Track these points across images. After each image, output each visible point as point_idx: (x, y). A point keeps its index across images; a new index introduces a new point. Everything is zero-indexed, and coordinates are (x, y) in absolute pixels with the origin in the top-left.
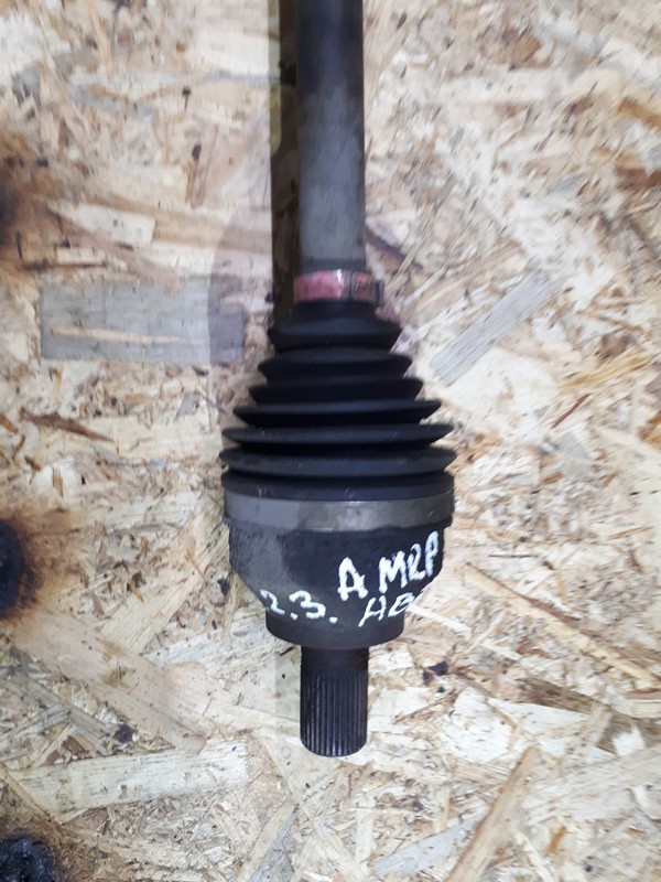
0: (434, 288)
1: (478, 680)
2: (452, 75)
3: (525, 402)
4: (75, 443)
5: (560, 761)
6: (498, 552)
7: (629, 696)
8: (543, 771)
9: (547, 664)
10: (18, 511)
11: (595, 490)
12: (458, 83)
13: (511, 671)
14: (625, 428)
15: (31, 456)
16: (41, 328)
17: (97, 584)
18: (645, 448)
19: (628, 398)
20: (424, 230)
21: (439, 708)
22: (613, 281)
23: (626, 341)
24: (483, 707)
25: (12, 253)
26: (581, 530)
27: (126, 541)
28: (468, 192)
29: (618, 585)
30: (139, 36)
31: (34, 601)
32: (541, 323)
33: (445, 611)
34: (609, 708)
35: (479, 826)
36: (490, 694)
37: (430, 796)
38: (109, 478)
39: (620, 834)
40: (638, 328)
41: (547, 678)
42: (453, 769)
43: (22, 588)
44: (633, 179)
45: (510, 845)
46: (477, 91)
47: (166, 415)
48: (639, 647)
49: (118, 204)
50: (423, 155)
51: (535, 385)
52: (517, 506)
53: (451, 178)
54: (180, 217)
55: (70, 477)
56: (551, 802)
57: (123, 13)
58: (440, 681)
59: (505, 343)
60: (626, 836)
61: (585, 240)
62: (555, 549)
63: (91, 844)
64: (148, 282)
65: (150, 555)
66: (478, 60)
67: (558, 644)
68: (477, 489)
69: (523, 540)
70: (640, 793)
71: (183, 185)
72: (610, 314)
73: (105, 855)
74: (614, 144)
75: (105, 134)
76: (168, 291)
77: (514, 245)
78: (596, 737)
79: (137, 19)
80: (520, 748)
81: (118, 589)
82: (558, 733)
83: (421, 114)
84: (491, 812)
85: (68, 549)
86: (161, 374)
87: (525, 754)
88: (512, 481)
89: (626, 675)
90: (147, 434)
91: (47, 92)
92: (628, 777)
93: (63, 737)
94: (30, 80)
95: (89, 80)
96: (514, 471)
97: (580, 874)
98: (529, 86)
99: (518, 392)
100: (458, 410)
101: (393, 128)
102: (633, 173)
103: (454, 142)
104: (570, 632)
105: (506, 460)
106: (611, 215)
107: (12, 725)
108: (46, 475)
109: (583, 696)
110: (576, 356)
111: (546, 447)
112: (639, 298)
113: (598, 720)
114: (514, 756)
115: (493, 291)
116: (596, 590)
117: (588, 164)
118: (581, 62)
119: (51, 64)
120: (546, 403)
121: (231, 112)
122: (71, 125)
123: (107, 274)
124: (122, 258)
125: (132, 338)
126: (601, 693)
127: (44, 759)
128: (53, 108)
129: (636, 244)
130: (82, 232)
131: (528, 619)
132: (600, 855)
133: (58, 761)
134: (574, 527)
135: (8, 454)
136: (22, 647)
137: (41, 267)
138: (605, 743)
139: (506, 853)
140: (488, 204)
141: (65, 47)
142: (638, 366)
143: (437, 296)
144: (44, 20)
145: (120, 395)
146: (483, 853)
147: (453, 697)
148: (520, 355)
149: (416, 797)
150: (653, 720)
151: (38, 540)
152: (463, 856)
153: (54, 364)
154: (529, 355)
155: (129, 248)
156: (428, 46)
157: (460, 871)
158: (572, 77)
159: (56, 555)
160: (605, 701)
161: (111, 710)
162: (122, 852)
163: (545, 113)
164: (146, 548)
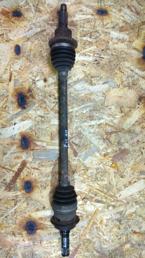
0: (82, 149)
1: (89, 200)
2: (83, 122)
3: (94, 163)
4: (38, 171)
5: (101, 211)
6: (91, 183)
7: (110, 202)
8: (99, 212)
9: (99, 197)
10: (31, 180)
11: (104, 174)
12: (84, 123)
13: (94, 198)
14: (108, 166)
15: (32, 173)
16: (33, 157)
17: (40, 189)
18: (110, 168)
19: (108, 162)
20: (80, 142)
21: (84, 204)
22: (105, 147)
23: (107, 154)
24: (90, 203)
25: (30, 148)
26: (102, 179)
27: (44, 183)
28: (86, 137)
29: (108, 186)
30: (44, 121)
31: (33, 191)
32: (96, 152)
33: (85, 190)
34: (108, 203)
35: (91, 220)
36: (91, 202)
37: (84, 215)
38: (42, 175)
39: (110, 221)
40: (109, 152)
41: (99, 199)
42: (87, 212)
43: (31, 189)
44: (107, 133)
45: (95, 222)
46: (86, 124)
47: (48, 167)
48: (111, 195)
49: (42, 141)
50: (80, 132)
51: (95, 161)
52: (94, 177)
53: (83, 135)
54: (50, 142)
55: (37, 175)
56: (100, 216)
57: (42, 118)
58: (85, 200)
59: (91, 155)
60: (111, 221)
61: (101, 142)
62: (99, 182)
63: (40, 222)
64: (46, 150)
65: (47, 185)
66: (86, 120)
67: (100, 194)
68: (89, 174)
69: (95, 181)
70: (113, 215)
71: (50, 138)
72: (105, 151)
73: (42, 224)
74: (105, 129)
75: (41, 133)
76: (48, 151)
77: (92, 143)
78: (106, 207)
79: (44, 119)
80: (96, 209)
81: (43, 189)
82: (101, 207)
83: (79, 128)
84: (92, 218)
85: (37, 184)
86: (48, 162)
87: (96, 210)
88: (93, 173)
89: (109, 199)
90: (46, 169)
91: (33, 129)
92: (111, 213)
93: (36, 208)
94: (31, 127)
95: (39, 127)
96: (93, 172)
97: (105, 226)
98: (93, 123)
99: (93, 162)
100: (86, 164)
101: (76, 130)
102: (107, 132)
103: (83, 131)
104: (102, 193)
105: (92, 170)
106: (104, 138)
107: (30, 207)
108: (34, 175)
109: (104, 202)
110: (101, 156)
111: (97, 168)
112: (109, 148)
113: (106, 205)
114: (95, 210)
115: (89, 149)
116: (105, 187)
117: (101, 132)
118: (100, 119)
119: (34, 125)
120: (97, 163)
121: (56, 129)
122: (36, 132)
123: (41, 150)
124: (43, 148)
125: (44, 158)
126: (106, 201)
127: (34, 211)
128: (34, 130)
129: (108, 141)
130: (38, 145)
131: (96, 192)
132: (107, 224)
133: (36, 211)
134: (101, 179)
135: (30, 173)
136: (31, 197)
137: (33, 150)
138: (107, 208)
139: (94, 223)
140: (88, 138)
141: (36, 123)
142: (109, 157)
143: (82, 150)
144: (33, 120)
145: (43, 165)
146: (91, 223)
147: (86, 202)
148: (93, 157)
149: (82, 216)
150: (114, 205)
151: (33, 183)
152: (88, 224)
153: (35, 161)
154: (94, 157)
155: (44, 146)
156: (80, 119)
157: (88, 226)
158: (98, 121)
159: (36, 185)
160: (107, 202)
161: (42, 205)
162: (44, 223)
163: (95, 126)
164: (46, 183)
